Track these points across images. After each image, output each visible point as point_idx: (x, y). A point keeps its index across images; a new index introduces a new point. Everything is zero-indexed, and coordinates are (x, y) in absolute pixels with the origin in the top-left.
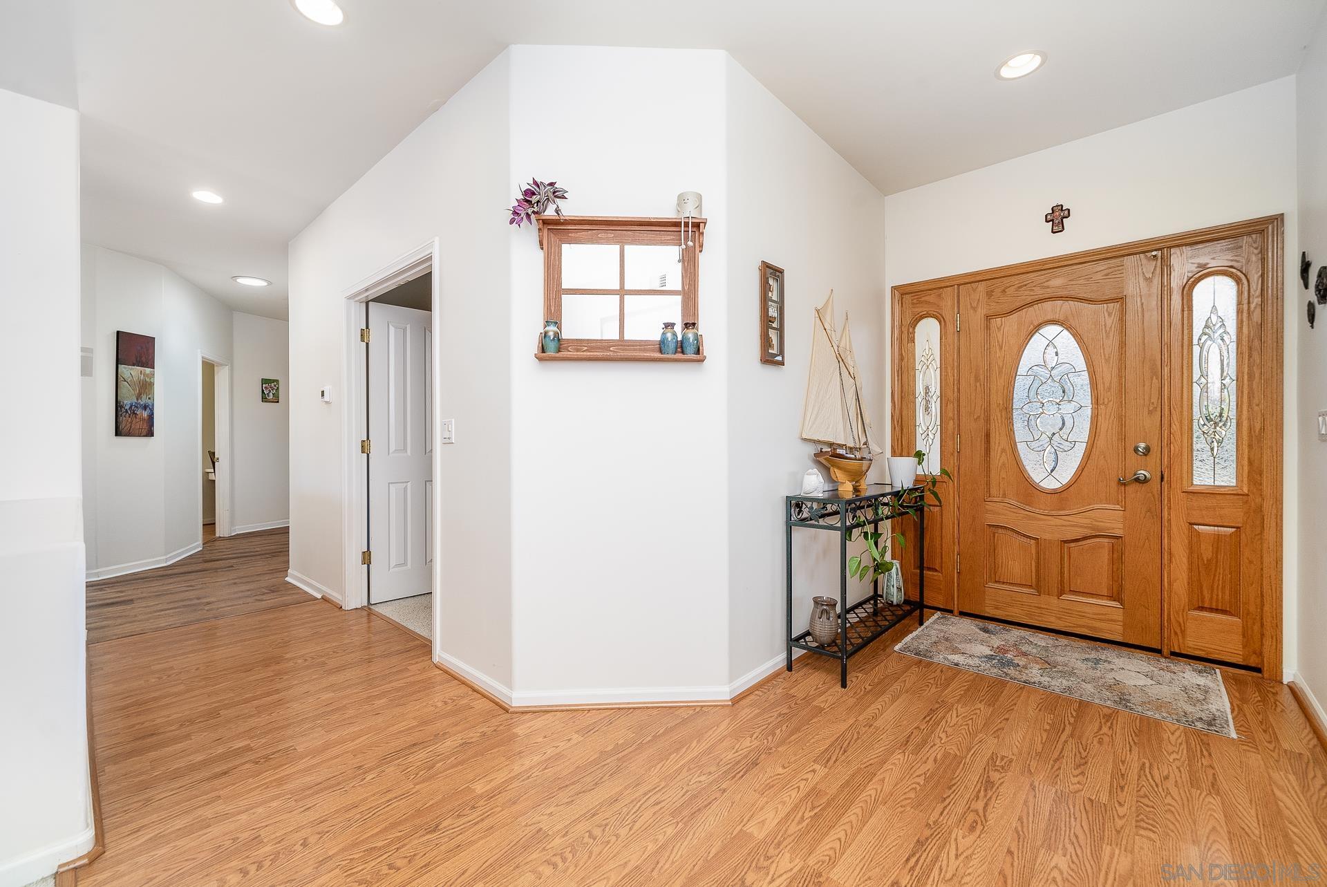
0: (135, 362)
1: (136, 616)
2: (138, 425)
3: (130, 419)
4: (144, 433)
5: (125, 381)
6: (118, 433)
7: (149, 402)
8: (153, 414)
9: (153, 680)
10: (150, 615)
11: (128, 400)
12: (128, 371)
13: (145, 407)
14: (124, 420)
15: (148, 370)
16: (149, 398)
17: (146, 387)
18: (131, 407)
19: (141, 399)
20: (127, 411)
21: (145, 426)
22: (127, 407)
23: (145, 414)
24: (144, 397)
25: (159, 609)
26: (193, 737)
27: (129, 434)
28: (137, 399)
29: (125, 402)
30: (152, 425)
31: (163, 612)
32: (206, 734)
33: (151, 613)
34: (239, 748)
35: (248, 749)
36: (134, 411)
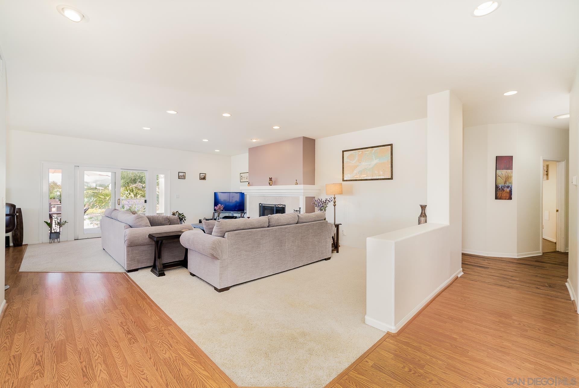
0: (503, 168)
1: (483, 274)
2: (504, 195)
3: (501, 192)
4: (507, 198)
5: (499, 176)
6: (496, 198)
7: (510, 185)
8: (511, 190)
9: (459, 299)
10: (487, 276)
11: (501, 184)
12: (501, 172)
13: (508, 187)
14: (499, 193)
15: (509, 171)
16: (510, 183)
17: (508, 178)
18: (502, 187)
19: (506, 183)
20: (500, 189)
21: (508, 195)
22: (500, 187)
23: (508, 190)
24: (507, 183)
25: (492, 274)
26: (447, 324)
27: (500, 199)
28: (505, 184)
29: (499, 185)
30: (511, 194)
31: (493, 277)
32: (451, 325)
33: (488, 275)
34: (453, 337)
35: (455, 339)
36: (503, 189)
